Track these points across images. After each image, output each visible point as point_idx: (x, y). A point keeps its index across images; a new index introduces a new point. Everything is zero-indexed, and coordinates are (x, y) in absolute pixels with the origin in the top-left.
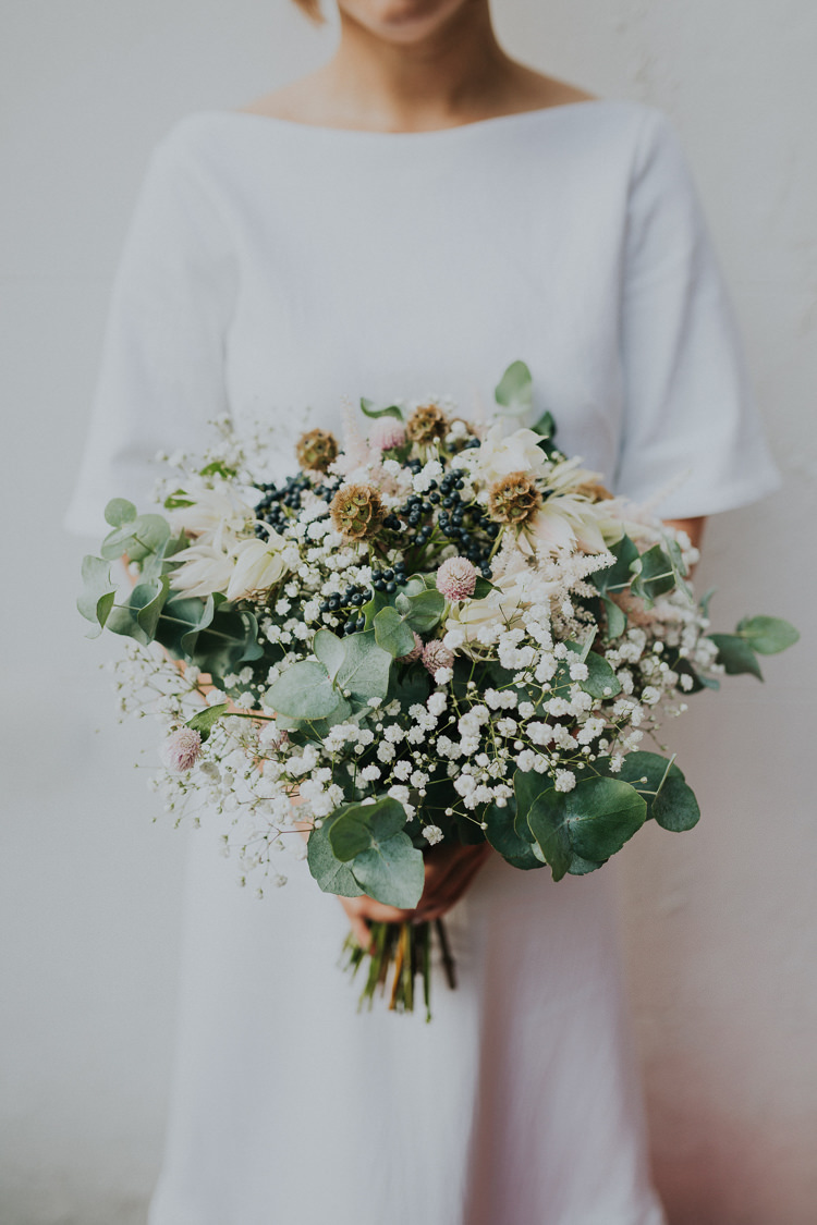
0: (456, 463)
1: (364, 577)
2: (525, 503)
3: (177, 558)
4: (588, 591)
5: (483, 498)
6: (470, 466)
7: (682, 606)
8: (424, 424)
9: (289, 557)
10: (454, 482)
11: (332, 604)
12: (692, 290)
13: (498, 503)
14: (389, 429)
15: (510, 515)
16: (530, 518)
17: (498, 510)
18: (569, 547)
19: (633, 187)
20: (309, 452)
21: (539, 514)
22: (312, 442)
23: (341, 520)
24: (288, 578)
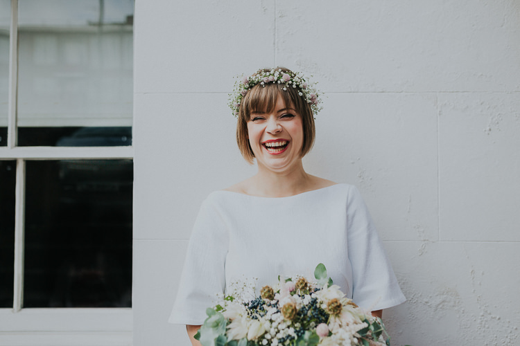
0: (314, 296)
1: (291, 331)
2: (337, 308)
3: (228, 327)
4: (359, 336)
5: (324, 307)
6: (318, 297)
7: (382, 342)
8: (301, 284)
9: (267, 325)
10: (314, 301)
11: (282, 340)
12: (369, 237)
13: (330, 308)
14: (291, 285)
15: (334, 311)
16: (339, 313)
17: (330, 310)
18: (352, 321)
19: (347, 208)
20: (265, 293)
21: (342, 311)
22: (266, 290)
23: (285, 313)
24: (266, 332)
